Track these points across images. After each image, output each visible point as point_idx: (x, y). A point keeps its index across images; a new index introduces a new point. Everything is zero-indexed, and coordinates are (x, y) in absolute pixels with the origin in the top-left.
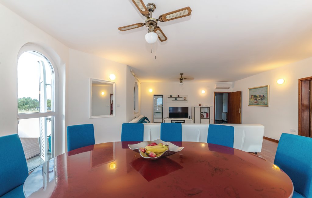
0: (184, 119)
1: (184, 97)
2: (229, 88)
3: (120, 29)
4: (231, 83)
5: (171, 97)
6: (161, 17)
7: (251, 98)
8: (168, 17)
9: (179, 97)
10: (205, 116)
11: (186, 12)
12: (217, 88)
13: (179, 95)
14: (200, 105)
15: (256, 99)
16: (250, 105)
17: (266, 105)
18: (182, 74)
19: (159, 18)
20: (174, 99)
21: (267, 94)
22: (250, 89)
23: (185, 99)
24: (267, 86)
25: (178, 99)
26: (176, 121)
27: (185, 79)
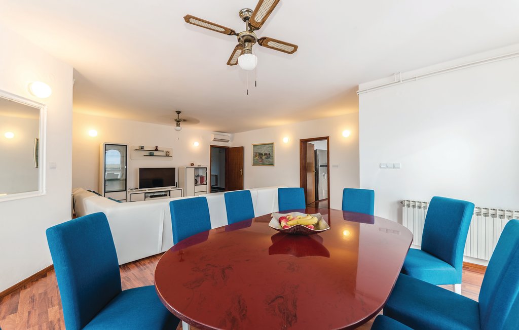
0: (168, 188)
1: (166, 150)
2: (227, 141)
3: (188, 19)
4: (229, 135)
5: (142, 148)
6: (264, 38)
7: (256, 156)
8: (270, 44)
9: (157, 150)
10: (199, 183)
11: (291, 49)
12: (215, 140)
13: (157, 147)
14: (192, 165)
15: (261, 158)
16: (254, 164)
17: (272, 164)
18: (179, 112)
19: (260, 39)
20: (147, 153)
21: (273, 152)
22: (255, 146)
23: (168, 154)
24: (272, 144)
25: (156, 153)
26: (152, 194)
27: (184, 120)
